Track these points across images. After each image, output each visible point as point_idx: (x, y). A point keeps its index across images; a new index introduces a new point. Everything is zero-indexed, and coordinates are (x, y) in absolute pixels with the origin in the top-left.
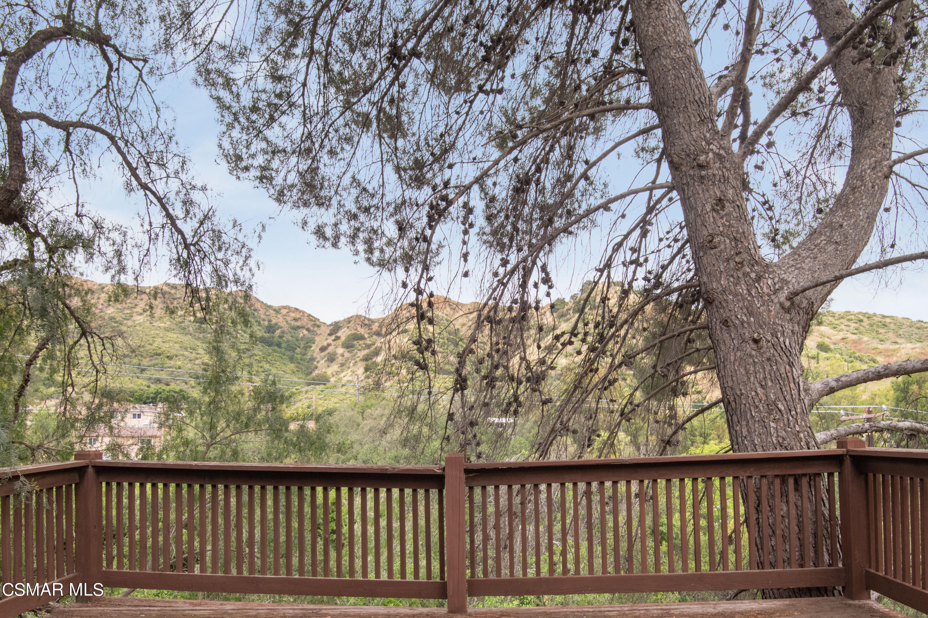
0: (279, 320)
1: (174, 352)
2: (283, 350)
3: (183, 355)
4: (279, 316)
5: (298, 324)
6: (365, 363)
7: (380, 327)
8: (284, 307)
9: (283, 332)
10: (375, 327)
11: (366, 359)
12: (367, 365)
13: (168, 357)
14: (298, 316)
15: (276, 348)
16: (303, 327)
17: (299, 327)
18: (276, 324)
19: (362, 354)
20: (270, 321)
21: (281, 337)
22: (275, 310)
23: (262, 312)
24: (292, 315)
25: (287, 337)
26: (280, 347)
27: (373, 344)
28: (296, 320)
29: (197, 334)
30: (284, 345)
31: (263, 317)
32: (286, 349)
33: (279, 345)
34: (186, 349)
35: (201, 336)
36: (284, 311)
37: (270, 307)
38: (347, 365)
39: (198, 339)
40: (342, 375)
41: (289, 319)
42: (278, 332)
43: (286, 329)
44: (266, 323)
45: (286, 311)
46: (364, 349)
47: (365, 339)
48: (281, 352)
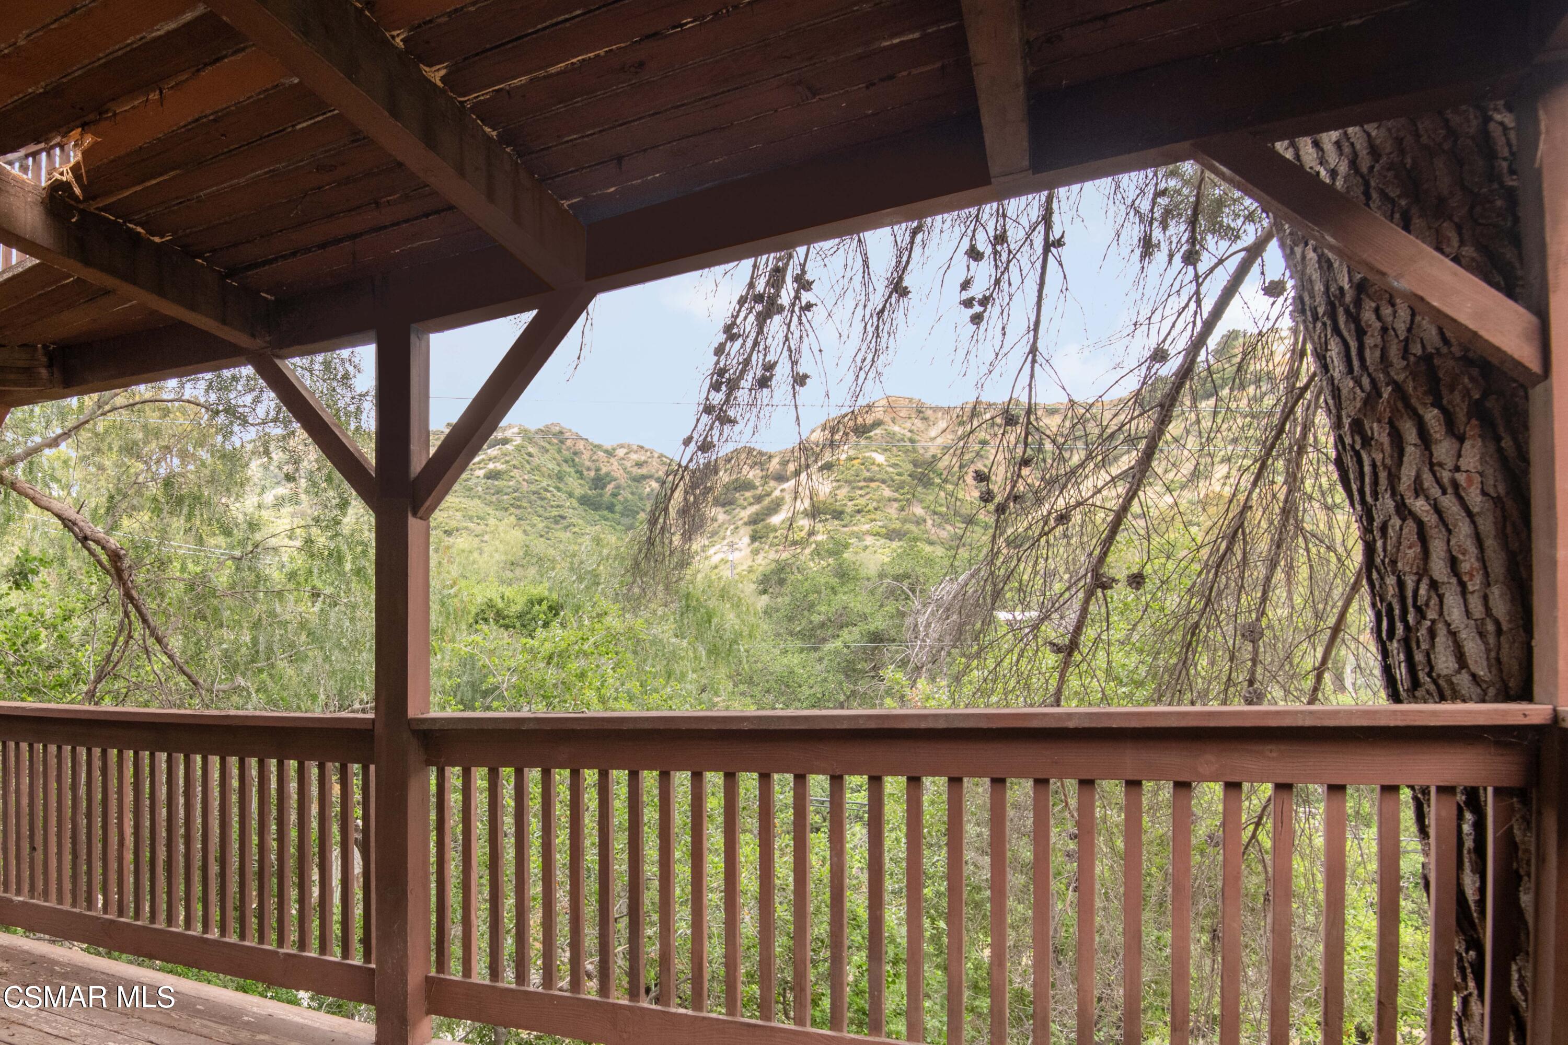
0: (613, 467)
1: (454, 524)
2: (617, 516)
3: (466, 528)
4: (612, 460)
5: (644, 471)
6: (752, 527)
7: (785, 463)
8: (622, 446)
9: (618, 487)
10: (774, 465)
11: (754, 521)
12: (755, 531)
13: (445, 532)
14: (643, 458)
15: (606, 512)
16: (650, 477)
17: (644, 477)
18: (607, 474)
19: (745, 514)
20: (598, 470)
21: (614, 495)
22: (606, 451)
23: (586, 455)
24: (634, 457)
25: (626, 494)
26: (613, 512)
27: (768, 495)
28: (639, 465)
29: (488, 497)
30: (618, 508)
31: (588, 463)
32: (622, 515)
33: (611, 508)
34: (471, 519)
35: (494, 498)
36: (621, 452)
37: (599, 447)
38: (721, 534)
39: (490, 504)
40: (712, 551)
41: (628, 464)
42: (610, 487)
43: (622, 482)
44: (592, 474)
45: (625, 451)
46: (751, 504)
47: (754, 487)
48: (614, 520)
